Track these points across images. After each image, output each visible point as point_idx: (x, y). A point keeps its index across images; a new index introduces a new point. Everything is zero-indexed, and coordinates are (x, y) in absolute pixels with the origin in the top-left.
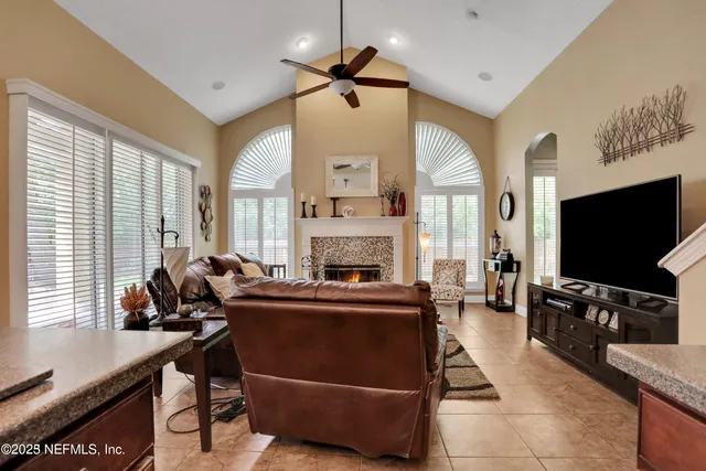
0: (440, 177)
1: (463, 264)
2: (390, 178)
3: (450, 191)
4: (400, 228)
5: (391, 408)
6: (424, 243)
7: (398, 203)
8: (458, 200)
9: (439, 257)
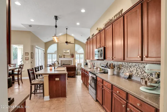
0: (79, 52)
1: (81, 64)
2: (71, 52)
3: (80, 54)
4: (73, 59)
5: (73, 73)
6: (76, 61)
7: (73, 56)
8: (81, 55)
9: (78, 63)
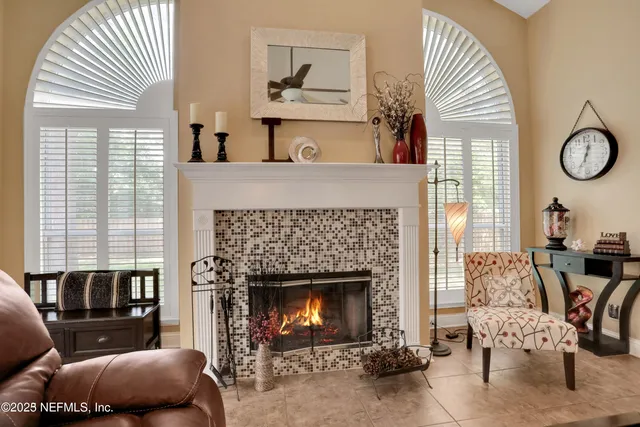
3: (466, 132)
7: (409, 136)
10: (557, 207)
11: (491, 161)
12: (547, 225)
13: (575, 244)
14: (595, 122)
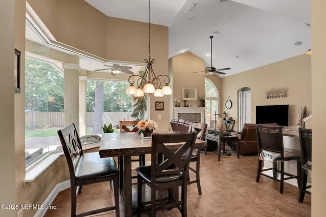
3: (211, 99)
4: (203, 110)
6: (209, 115)
10: (225, 113)
11: (215, 103)
12: (223, 116)
13: (227, 119)
14: (229, 99)
